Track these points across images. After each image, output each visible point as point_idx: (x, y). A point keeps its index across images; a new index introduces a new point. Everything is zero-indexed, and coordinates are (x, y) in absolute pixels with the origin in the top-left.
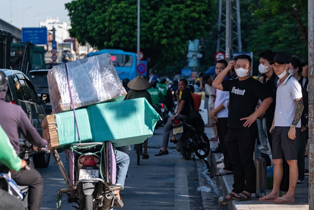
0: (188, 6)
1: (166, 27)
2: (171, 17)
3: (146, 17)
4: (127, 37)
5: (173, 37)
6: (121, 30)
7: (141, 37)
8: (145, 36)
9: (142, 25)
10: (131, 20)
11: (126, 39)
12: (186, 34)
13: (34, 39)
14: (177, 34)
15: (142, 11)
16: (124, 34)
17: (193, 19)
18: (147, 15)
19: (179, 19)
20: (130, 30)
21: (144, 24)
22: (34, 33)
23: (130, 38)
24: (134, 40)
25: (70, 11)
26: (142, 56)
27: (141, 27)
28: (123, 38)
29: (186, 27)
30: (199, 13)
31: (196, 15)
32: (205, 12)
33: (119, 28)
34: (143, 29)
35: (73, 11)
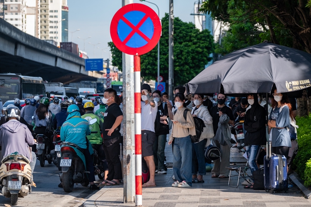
0: (195, 44)
1: (178, 58)
2: (182, 51)
3: (164, 51)
4: (151, 66)
5: (183, 65)
6: (147, 61)
7: (160, 66)
8: (163, 65)
9: (161, 57)
10: (154, 53)
11: (150, 67)
12: (193, 63)
13: (94, 67)
14: (187, 63)
15: (162, 47)
16: (149, 64)
17: (198, 53)
18: (165, 50)
19: (188, 52)
20: (153, 61)
21: (162, 56)
22: (93, 63)
23: (153, 66)
24: (156, 68)
25: (112, 47)
26: (162, 79)
27: (160, 59)
28: (148, 66)
29: (193, 58)
30: (202, 48)
31: (200, 50)
32: (206, 47)
33: (145, 59)
34: (162, 60)
35: (113, 48)
